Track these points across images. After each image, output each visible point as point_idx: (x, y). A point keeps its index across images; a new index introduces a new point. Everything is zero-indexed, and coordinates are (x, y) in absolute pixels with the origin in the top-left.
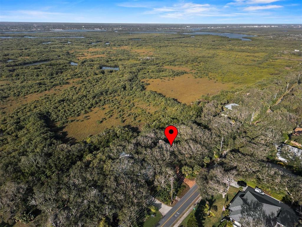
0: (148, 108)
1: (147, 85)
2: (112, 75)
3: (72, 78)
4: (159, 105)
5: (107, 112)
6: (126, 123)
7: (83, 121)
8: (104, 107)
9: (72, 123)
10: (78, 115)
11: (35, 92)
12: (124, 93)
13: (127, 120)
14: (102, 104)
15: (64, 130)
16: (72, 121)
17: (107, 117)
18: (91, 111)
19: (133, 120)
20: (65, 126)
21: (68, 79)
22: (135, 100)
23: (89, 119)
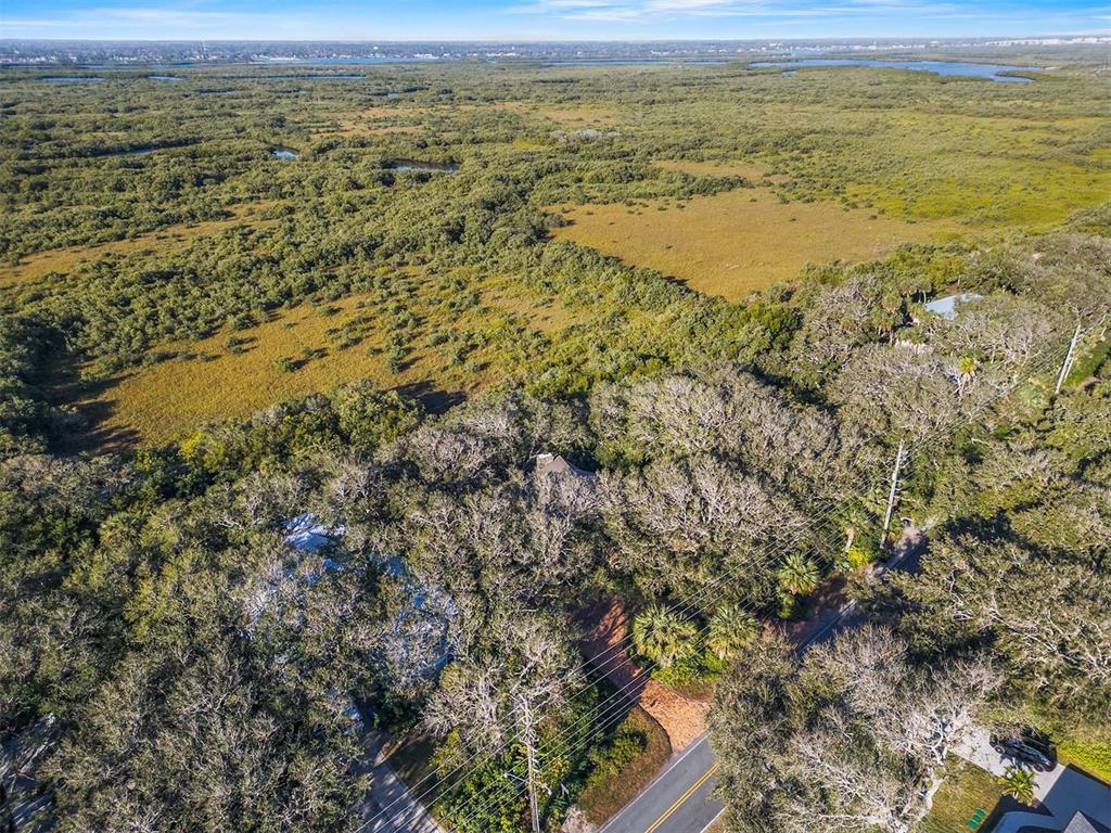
0: (542, 311)
1: (562, 225)
2: (423, 190)
3: (252, 199)
4: (596, 304)
5: (339, 327)
6: (415, 374)
7: (215, 357)
8: (336, 305)
9: (161, 368)
10: (205, 335)
11: (75, 243)
12: (447, 252)
13: (421, 362)
14: (332, 292)
15: (107, 396)
16: (163, 358)
17: (332, 347)
18: (273, 318)
19: (449, 362)
20: (123, 378)
21: (233, 201)
22: (486, 282)
23: (247, 350)
